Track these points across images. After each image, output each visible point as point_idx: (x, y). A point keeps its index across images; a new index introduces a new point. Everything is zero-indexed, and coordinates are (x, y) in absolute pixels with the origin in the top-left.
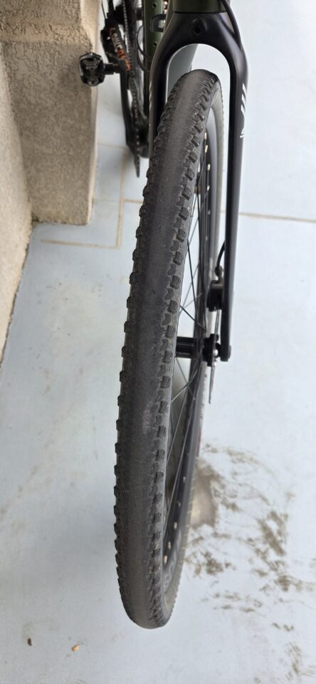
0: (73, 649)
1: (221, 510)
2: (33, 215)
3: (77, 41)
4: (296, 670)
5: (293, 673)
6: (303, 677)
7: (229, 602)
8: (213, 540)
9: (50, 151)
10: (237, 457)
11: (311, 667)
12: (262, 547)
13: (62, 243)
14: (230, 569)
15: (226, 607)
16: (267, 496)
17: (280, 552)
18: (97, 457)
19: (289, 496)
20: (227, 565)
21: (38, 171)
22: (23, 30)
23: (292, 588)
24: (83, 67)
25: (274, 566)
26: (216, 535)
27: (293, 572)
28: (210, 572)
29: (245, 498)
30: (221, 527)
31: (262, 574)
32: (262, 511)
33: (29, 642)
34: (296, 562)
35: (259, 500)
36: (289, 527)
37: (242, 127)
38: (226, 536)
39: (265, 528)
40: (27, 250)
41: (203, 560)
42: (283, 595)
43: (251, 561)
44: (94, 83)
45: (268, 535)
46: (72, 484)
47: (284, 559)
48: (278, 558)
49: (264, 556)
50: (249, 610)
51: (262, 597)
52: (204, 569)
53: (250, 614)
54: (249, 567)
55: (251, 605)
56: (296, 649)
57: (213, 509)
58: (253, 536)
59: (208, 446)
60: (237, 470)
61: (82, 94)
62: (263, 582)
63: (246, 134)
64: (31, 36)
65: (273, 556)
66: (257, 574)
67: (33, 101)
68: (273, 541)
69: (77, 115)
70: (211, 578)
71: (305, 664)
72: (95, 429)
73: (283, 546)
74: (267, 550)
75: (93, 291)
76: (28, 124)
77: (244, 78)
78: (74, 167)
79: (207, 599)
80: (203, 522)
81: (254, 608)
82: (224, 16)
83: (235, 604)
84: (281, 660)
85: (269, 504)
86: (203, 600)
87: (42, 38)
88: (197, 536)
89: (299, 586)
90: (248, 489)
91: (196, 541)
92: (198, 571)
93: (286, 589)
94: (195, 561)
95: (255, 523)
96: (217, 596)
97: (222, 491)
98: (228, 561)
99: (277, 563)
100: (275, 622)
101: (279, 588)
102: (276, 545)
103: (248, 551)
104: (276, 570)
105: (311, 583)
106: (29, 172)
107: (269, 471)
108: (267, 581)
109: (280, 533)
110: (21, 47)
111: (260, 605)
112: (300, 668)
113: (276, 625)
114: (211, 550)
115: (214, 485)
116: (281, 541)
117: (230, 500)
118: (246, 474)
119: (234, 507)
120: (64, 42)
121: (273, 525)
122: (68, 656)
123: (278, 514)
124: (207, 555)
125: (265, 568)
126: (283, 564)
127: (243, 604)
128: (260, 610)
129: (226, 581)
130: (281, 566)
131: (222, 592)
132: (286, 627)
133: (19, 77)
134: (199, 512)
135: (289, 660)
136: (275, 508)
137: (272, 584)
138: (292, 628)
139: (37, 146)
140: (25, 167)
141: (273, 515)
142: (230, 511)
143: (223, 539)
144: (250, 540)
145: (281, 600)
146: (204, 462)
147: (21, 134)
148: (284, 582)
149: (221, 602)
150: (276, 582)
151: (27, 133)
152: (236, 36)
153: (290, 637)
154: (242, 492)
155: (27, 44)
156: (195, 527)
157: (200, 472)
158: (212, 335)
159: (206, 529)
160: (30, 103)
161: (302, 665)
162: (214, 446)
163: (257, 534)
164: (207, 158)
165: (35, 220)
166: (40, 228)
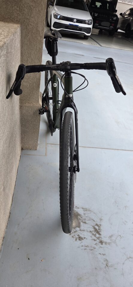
0: (42, 261)
1: (82, 223)
2: (22, 147)
3: (38, 106)
4: (107, 266)
5: (106, 267)
6: (110, 268)
7: (86, 248)
8: (80, 232)
9: (29, 130)
10: (85, 210)
11: (111, 265)
12: (94, 233)
13: (30, 155)
14: (85, 239)
15: (85, 249)
16: (94, 220)
17: (100, 234)
18: (44, 210)
19: (101, 220)
20: (84, 238)
21: (25, 135)
22: (25, 103)
23: (104, 244)
24: (40, 111)
25: (98, 238)
26: (80, 230)
27: (104, 240)
28: (79, 240)
29: (88, 220)
30: (82, 228)
31: (95, 240)
32: (93, 224)
33: (29, 259)
34: (104, 237)
35: (92, 221)
36: (102, 228)
37: (77, 121)
38: (83, 230)
39: (95, 228)
40: (20, 157)
41: (77, 237)
42: (101, 246)
43: (91, 237)
44: (42, 114)
45: (96, 230)
46: (38, 217)
47: (101, 236)
48: (99, 236)
49: (95, 235)
50: (92, 250)
51: (95, 246)
52: (78, 239)
53: (92, 251)
54: (91, 238)
55: (92, 249)
56: (107, 260)
57: (79, 223)
58: (91, 230)
59: (76, 207)
60: (85, 213)
61: (38, 117)
62: (95, 242)
63: (78, 122)
64: (27, 105)
65: (98, 235)
66: (93, 240)
67: (26, 118)
68: (98, 232)
69: (37, 121)
70: (80, 241)
71: (110, 264)
72: (43, 203)
73: (100, 233)
74: (96, 234)
75: (40, 167)
76: (24, 124)
77: (77, 113)
78: (34, 134)
79: (79, 247)
80: (76, 227)
81: (93, 249)
82: (73, 103)
83: (88, 248)
84: (102, 263)
85: (95, 222)
86: (78, 247)
87: (30, 105)
88: (75, 230)
89: (106, 243)
90: (89, 218)
91: (75, 232)
92: (76, 240)
93: (102, 244)
94: (75, 237)
95: (92, 227)
96: (82, 246)
97: (81, 219)
98: (85, 237)
99: (99, 237)
100: (100, 253)
101: (100, 244)
102: (98, 233)
103: (90, 234)
104: (99, 239)
105: (109, 242)
106: (22, 136)
107: (94, 213)
108: (96, 242)
109: (99, 229)
110: (25, 107)
111: (95, 248)
112: (108, 265)
113: (100, 254)
114: (79, 234)
115: (79, 217)
116: (100, 231)
117: (84, 221)
118: (88, 214)
119: (85, 223)
120: (35, 106)
121: (97, 227)
122: (40, 262)
123: (98, 224)
124: (78, 235)
125: (96, 239)
126: (101, 237)
127: (90, 248)
128: (95, 250)
129: (84, 242)
130: (100, 238)
131: (84, 245)
132: (103, 254)
133: (23, 113)
134: (75, 224)
135: (105, 263)
136: (97, 223)
137: (98, 243)
138: (105, 254)
139: (25, 129)
140: (22, 134)
141: (97, 225)
142: (84, 224)
143: (83, 231)
144: (91, 231)
145: (101, 247)
146: (75, 211)
147: (22, 126)
148: (101, 242)
149: (83, 248)
150: (99, 242)
151: (23, 126)
152: (75, 106)
153: (104, 257)
154: (87, 219)
155: (26, 106)
156: (74, 228)
157: (74, 213)
158: (75, 166)
159: (78, 229)
160: (25, 119)
161: (109, 264)
162: (78, 207)
163: (92, 230)
164: (71, 129)
165: (22, 149)
166: (24, 151)
